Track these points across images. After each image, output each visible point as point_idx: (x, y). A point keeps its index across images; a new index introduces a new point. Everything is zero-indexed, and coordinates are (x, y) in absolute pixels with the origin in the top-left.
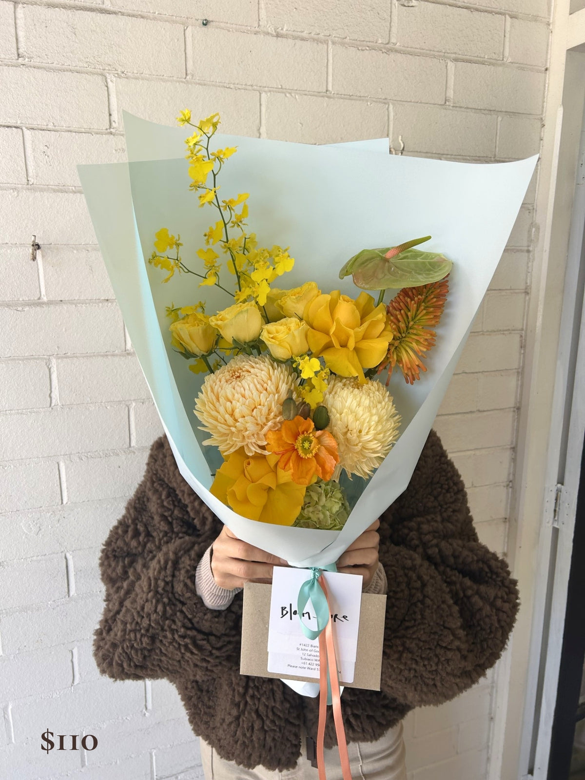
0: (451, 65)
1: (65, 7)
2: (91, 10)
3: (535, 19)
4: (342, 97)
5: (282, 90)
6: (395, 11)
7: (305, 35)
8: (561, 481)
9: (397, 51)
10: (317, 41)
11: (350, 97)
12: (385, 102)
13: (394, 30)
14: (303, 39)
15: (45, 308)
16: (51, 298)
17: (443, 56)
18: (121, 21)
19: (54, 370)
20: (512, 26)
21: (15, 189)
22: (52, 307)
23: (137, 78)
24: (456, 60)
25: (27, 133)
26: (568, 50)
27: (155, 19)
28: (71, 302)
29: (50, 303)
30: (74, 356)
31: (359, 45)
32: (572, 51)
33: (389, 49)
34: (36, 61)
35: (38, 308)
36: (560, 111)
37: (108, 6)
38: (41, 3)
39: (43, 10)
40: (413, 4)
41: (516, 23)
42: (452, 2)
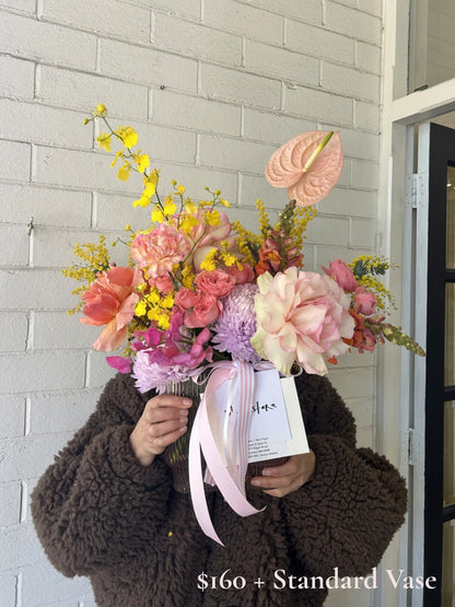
0: (319, 126)
1: (70, 69)
2: (87, 73)
3: (371, 102)
4: (250, 141)
5: (212, 133)
6: (284, 91)
7: (226, 100)
8: (412, 426)
9: (286, 115)
10: (235, 105)
11: (256, 142)
13: (283, 102)
14: (225, 103)
15: (31, 273)
16: (37, 265)
17: (315, 121)
18: (107, 82)
19: (32, 321)
20: (357, 105)
21: (20, 185)
22: (37, 272)
24: (323, 124)
25: (34, 147)
26: (394, 122)
27: (129, 82)
28: (51, 269)
29: (35, 268)
30: (49, 311)
31: (261, 110)
32: (396, 123)
33: (281, 114)
34: (46, 102)
35: (26, 272)
36: (391, 159)
37: (99, 71)
38: (53, 65)
39: (54, 70)
40: (295, 87)
41: (360, 103)
42: (319, 88)
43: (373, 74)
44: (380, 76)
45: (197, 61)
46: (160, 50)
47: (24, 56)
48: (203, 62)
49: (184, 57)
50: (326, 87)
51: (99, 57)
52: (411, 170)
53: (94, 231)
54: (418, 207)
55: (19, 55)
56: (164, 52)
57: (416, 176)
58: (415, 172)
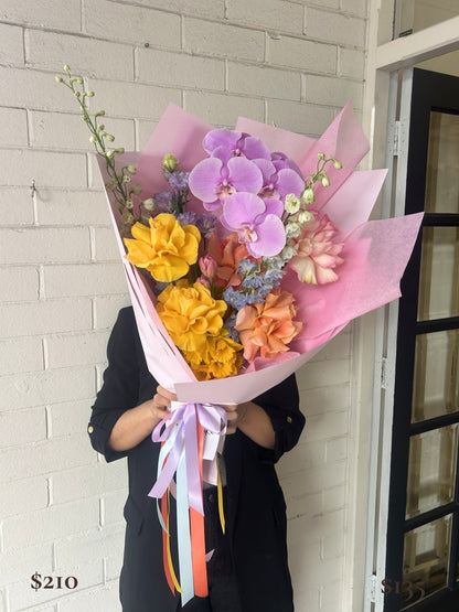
0: (303, 76)
1: (56, 32)
2: (73, 34)
3: (356, 48)
4: (234, 94)
5: (196, 90)
6: (267, 41)
7: (210, 55)
8: (385, 356)
9: (269, 67)
10: (219, 59)
11: (240, 95)
12: (262, 98)
13: (267, 53)
14: (209, 57)
15: (37, 231)
16: (42, 223)
17: (299, 71)
18: (93, 43)
19: (42, 274)
20: (342, 53)
21: (20, 149)
22: (42, 231)
23: (102, 79)
24: (307, 73)
25: (29, 112)
26: (378, 69)
27: (114, 42)
28: (55, 227)
29: (41, 227)
30: (56, 265)
31: (244, 62)
32: (380, 70)
33: (265, 66)
34: (37, 66)
35: (33, 231)
36: (374, 108)
37: (84, 32)
38: (40, 29)
39: (42, 33)
40: (280, 37)
41: (344, 51)
42: (303, 37)
43: (358, 18)
44: (365, 20)
45: (180, 15)
46: (141, 6)
47: (13, 21)
48: (186, 16)
49: (167, 12)
50: (310, 34)
51: (83, 17)
52: (393, 116)
53: (90, 190)
54: (398, 154)
55: (7, 20)
56: (147, 7)
57: (399, 123)
58: (398, 119)
